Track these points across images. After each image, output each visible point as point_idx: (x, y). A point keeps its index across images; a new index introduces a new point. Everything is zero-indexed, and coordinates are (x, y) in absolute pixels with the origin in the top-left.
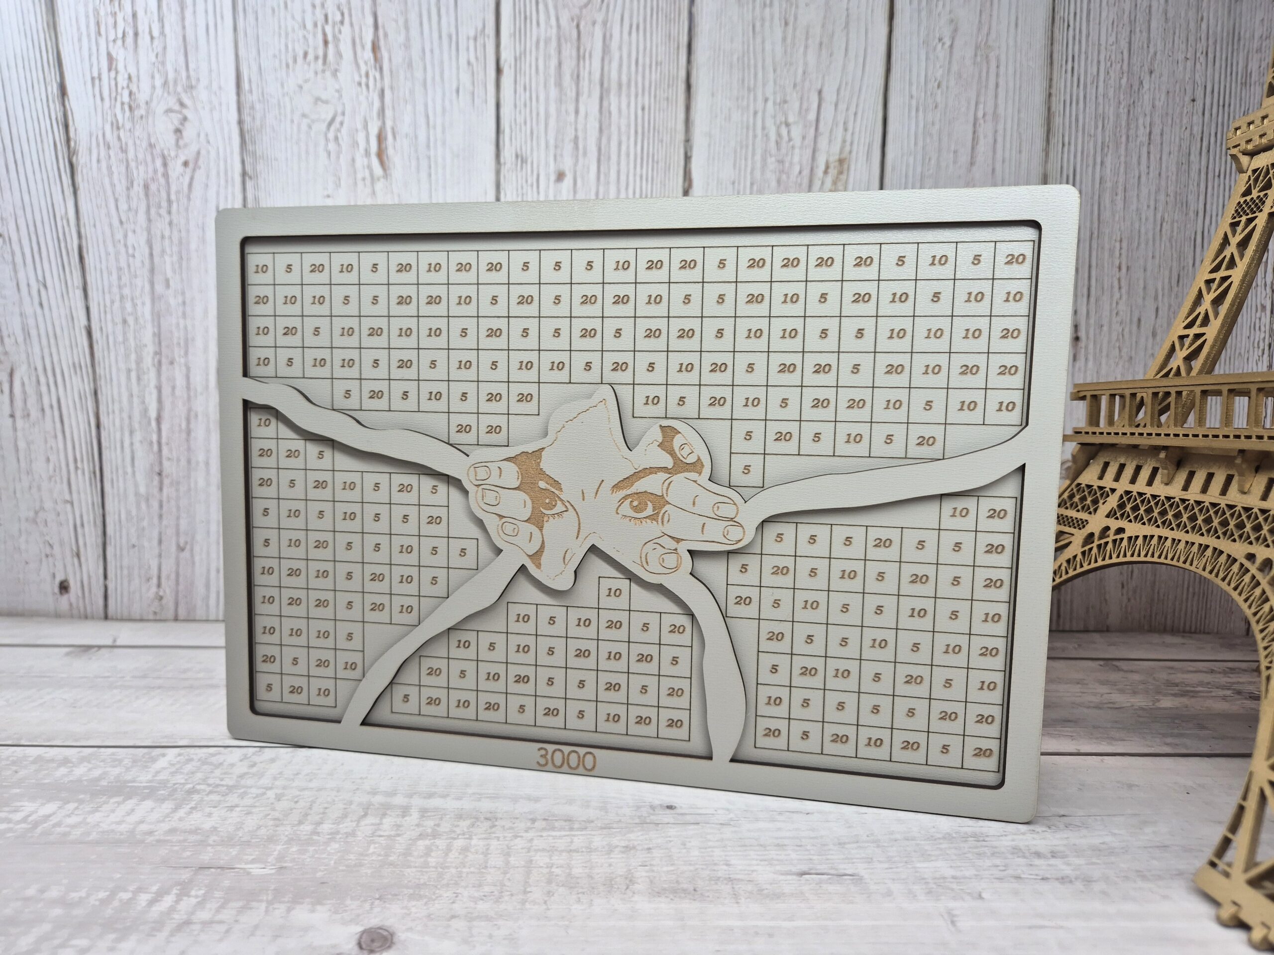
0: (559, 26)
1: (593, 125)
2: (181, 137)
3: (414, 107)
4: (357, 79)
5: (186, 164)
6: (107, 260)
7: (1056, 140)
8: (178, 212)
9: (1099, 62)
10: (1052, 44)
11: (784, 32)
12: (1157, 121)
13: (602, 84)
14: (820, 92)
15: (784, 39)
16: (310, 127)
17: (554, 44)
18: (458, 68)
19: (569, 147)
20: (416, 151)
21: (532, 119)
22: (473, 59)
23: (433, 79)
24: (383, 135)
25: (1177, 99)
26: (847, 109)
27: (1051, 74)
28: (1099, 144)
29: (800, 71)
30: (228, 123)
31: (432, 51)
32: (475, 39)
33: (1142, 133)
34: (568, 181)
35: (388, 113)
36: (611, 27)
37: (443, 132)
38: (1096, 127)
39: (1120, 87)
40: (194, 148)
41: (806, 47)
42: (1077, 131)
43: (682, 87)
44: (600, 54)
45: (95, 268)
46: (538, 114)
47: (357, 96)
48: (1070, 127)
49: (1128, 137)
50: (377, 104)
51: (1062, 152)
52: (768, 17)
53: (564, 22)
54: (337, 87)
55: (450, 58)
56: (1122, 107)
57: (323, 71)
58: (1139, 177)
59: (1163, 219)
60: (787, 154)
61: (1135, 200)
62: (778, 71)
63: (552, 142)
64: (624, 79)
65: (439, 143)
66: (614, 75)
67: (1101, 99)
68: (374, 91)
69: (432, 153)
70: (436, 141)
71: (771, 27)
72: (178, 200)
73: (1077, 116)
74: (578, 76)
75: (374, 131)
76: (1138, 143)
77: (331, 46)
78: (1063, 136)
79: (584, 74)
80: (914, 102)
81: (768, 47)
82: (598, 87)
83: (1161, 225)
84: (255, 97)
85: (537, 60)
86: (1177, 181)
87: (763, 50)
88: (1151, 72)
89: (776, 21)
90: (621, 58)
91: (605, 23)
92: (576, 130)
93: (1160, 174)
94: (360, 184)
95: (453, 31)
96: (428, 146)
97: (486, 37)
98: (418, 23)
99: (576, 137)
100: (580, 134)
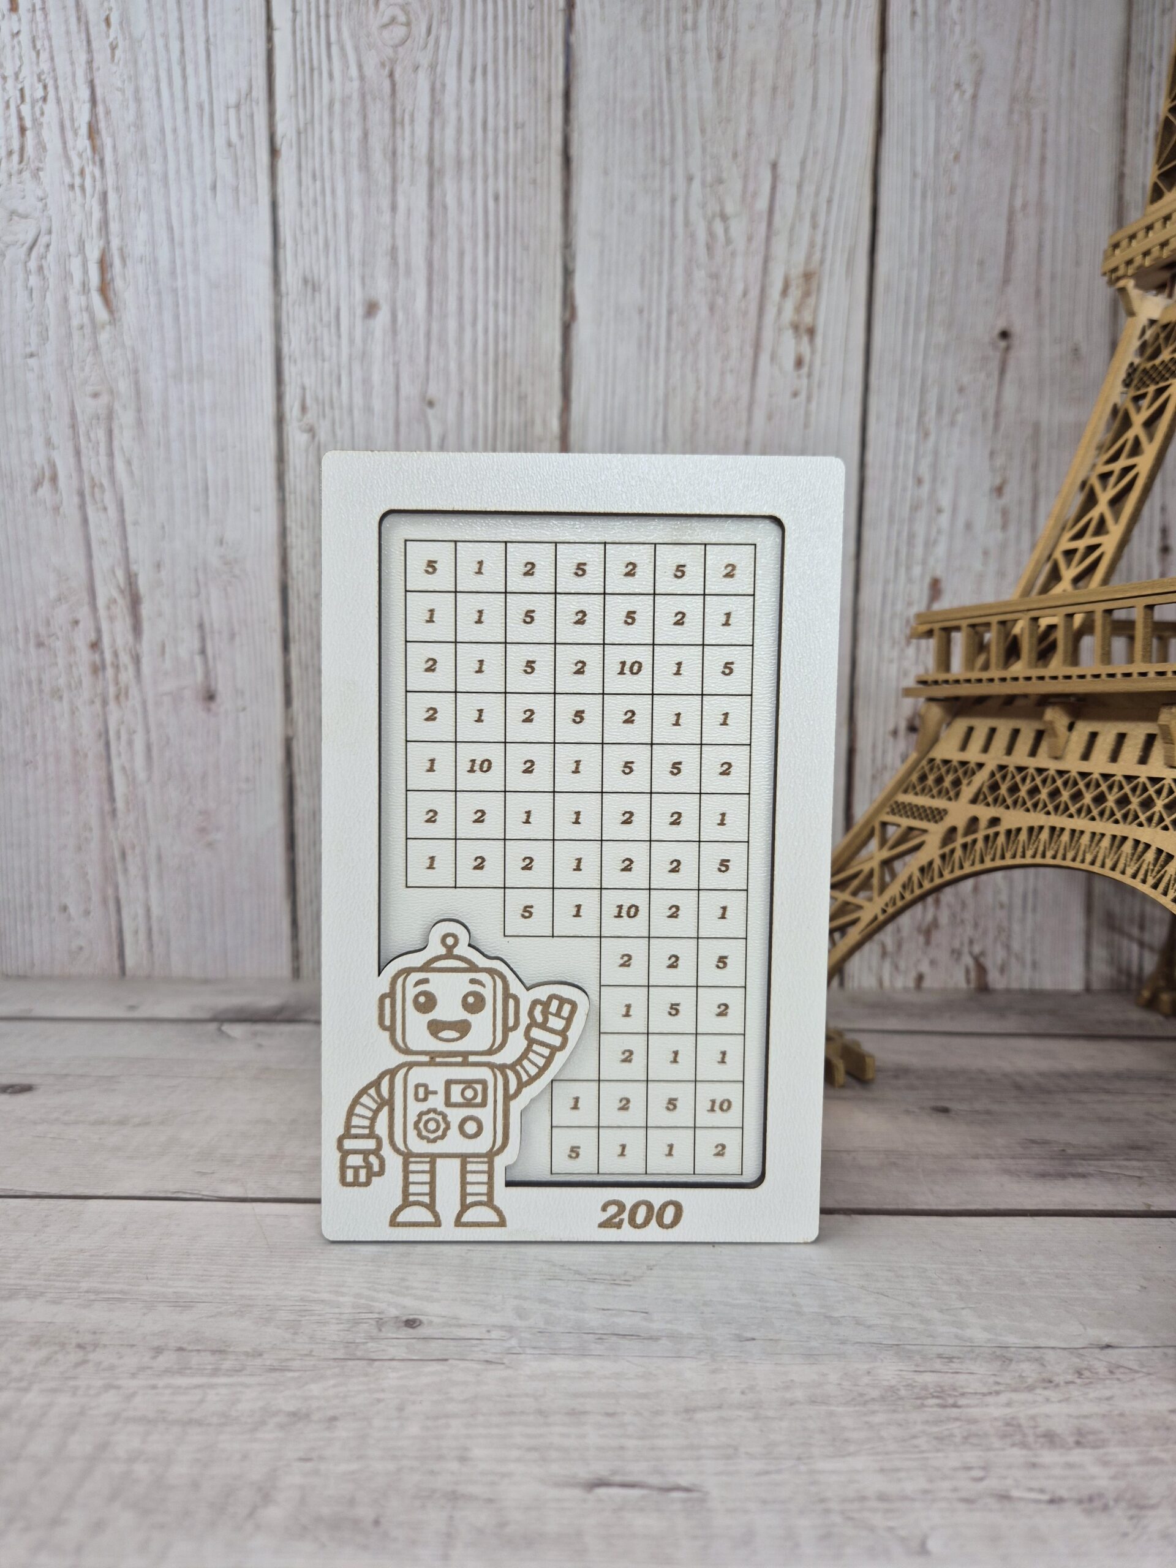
0: (362, 77)
1: (420, 227)
3: (152, 216)
4: (68, 179)
11: (717, 70)
13: (431, 164)
14: (774, 167)
15: (718, 81)
16: (3, 254)
17: (355, 104)
18: (214, 153)
19: (383, 264)
20: (156, 282)
21: (326, 224)
22: (234, 138)
23: (178, 171)
26: (818, 194)
27: (1124, 143)
29: (743, 132)
31: (174, 130)
32: (238, 107)
34: (383, 317)
35: (114, 227)
36: (443, 74)
37: (195, 251)
41: (752, 93)
43: (556, 161)
44: (427, 115)
46: (335, 216)
47: (69, 205)
50: (97, 215)
52: (691, 45)
53: (370, 69)
54: (40, 193)
55: (202, 138)
57: (20, 172)
60: (724, 265)
62: (709, 133)
63: (357, 257)
64: (466, 153)
65: (189, 269)
66: (450, 147)
68: (93, 195)
69: (180, 283)
70: (184, 266)
71: (697, 61)
74: (394, 153)
75: (93, 255)
77: (29, 133)
79: (403, 148)
80: (920, 183)
81: (691, 94)
82: (425, 169)
85: (330, 131)
87: (684, 99)
89: (706, 53)
90: (459, 117)
91: (433, 67)
94: (76, 335)
95: (205, 96)
96: (173, 273)
97: (254, 104)
98: (154, 91)
99: (394, 250)
100: (400, 243)
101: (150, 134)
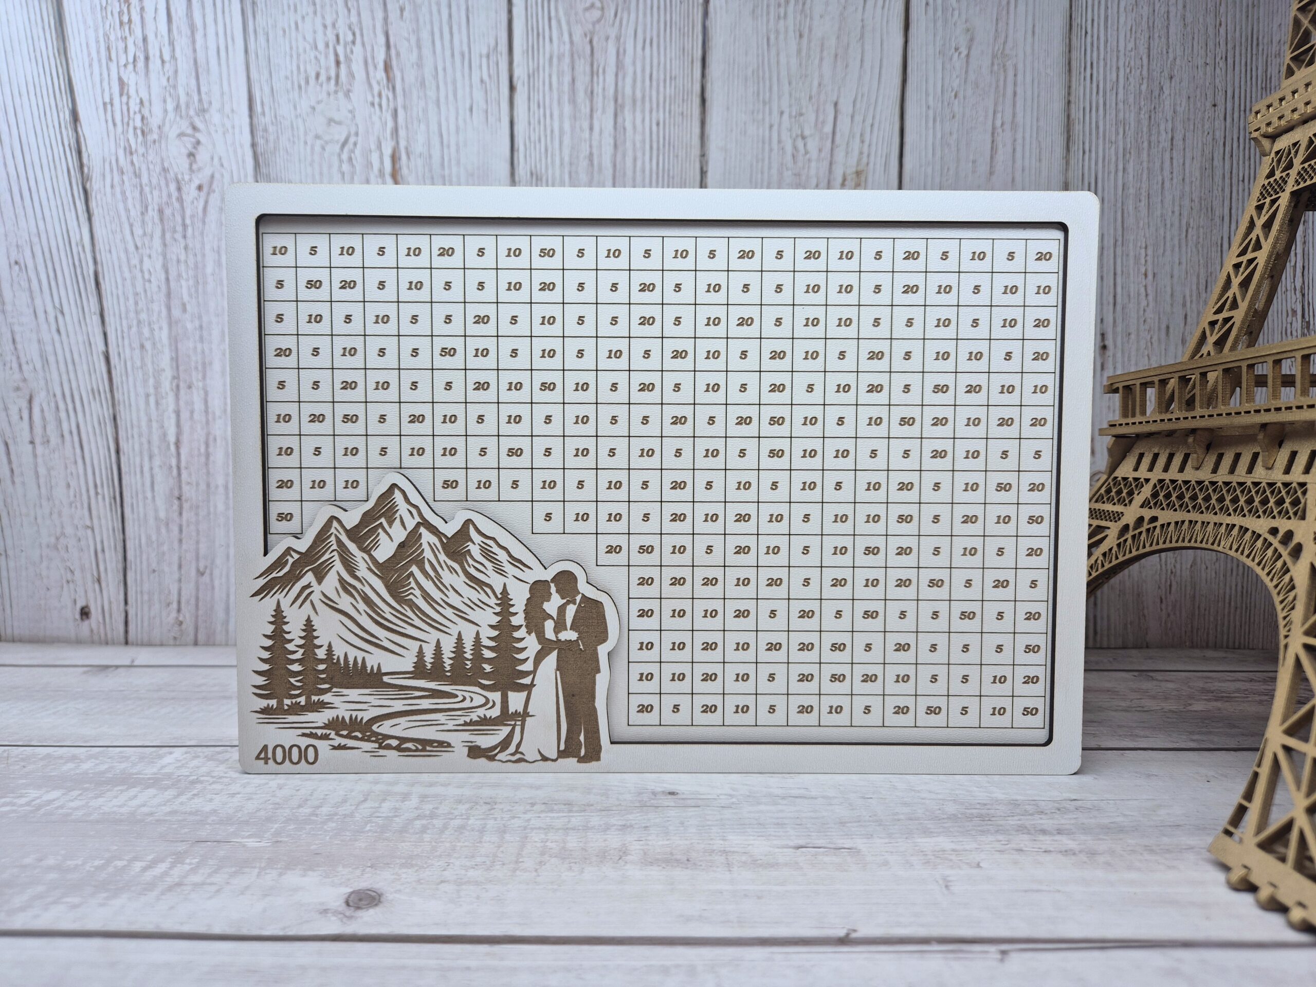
0: (572, 42)
1: (608, 141)
2: (195, 161)
3: (428, 126)
4: (370, 99)
5: (200, 188)
6: (124, 286)
7: (1076, 148)
8: (194, 236)
9: (1118, 68)
10: (1070, 51)
11: (799, 44)
12: (1179, 127)
13: (616, 100)
14: (836, 104)
15: (799, 51)
16: (323, 148)
17: (567, 60)
18: (471, 86)
19: (584, 164)
20: (431, 171)
21: (546, 136)
22: (486, 77)
23: (447, 97)
24: (397, 155)
25: (1199, 104)
26: (864, 121)
27: (1070, 81)
28: (1121, 151)
29: (816, 83)
30: (242, 146)
31: (445, 69)
32: (488, 56)
33: (1164, 137)
35: (402, 133)
36: (625, 43)
37: (458, 151)
38: (1117, 133)
39: (1140, 93)
40: (207, 172)
41: (821, 59)
42: (1097, 138)
43: (697, 101)
44: (614, 69)
45: (112, 294)
46: (552, 131)
47: (370, 117)
48: (1090, 134)
49: (1150, 143)
50: (390, 124)
51: (1083, 160)
52: (782, 30)
53: (577, 38)
54: (350, 107)
55: (463, 76)
56: (1143, 112)
57: (336, 92)
58: (1163, 183)
59: (1188, 225)
60: (804, 168)
61: (1159, 205)
62: (794, 83)
63: (567, 159)
64: (639, 94)
65: (453, 162)
66: (628, 90)
67: (1121, 105)
68: (387, 111)
69: (447, 172)
71: (786, 39)
72: (193, 224)
73: (1097, 122)
74: (592, 93)
75: (387, 151)
76: (1160, 149)
77: (343, 67)
78: (1084, 143)
79: (598, 90)
80: (931, 113)
81: (783, 60)
82: (612, 104)
83: (1187, 231)
84: (268, 119)
85: (550, 76)
86: (1201, 186)
87: (778, 62)
88: (1171, 78)
89: (791, 33)
90: (635, 73)
91: (618, 38)
92: (591, 146)
93: (1183, 180)
95: (466, 49)
96: (442, 165)
97: (499, 56)
98: (430, 41)
99: (591, 154)
100: (595, 151)
101: (428, 71)
